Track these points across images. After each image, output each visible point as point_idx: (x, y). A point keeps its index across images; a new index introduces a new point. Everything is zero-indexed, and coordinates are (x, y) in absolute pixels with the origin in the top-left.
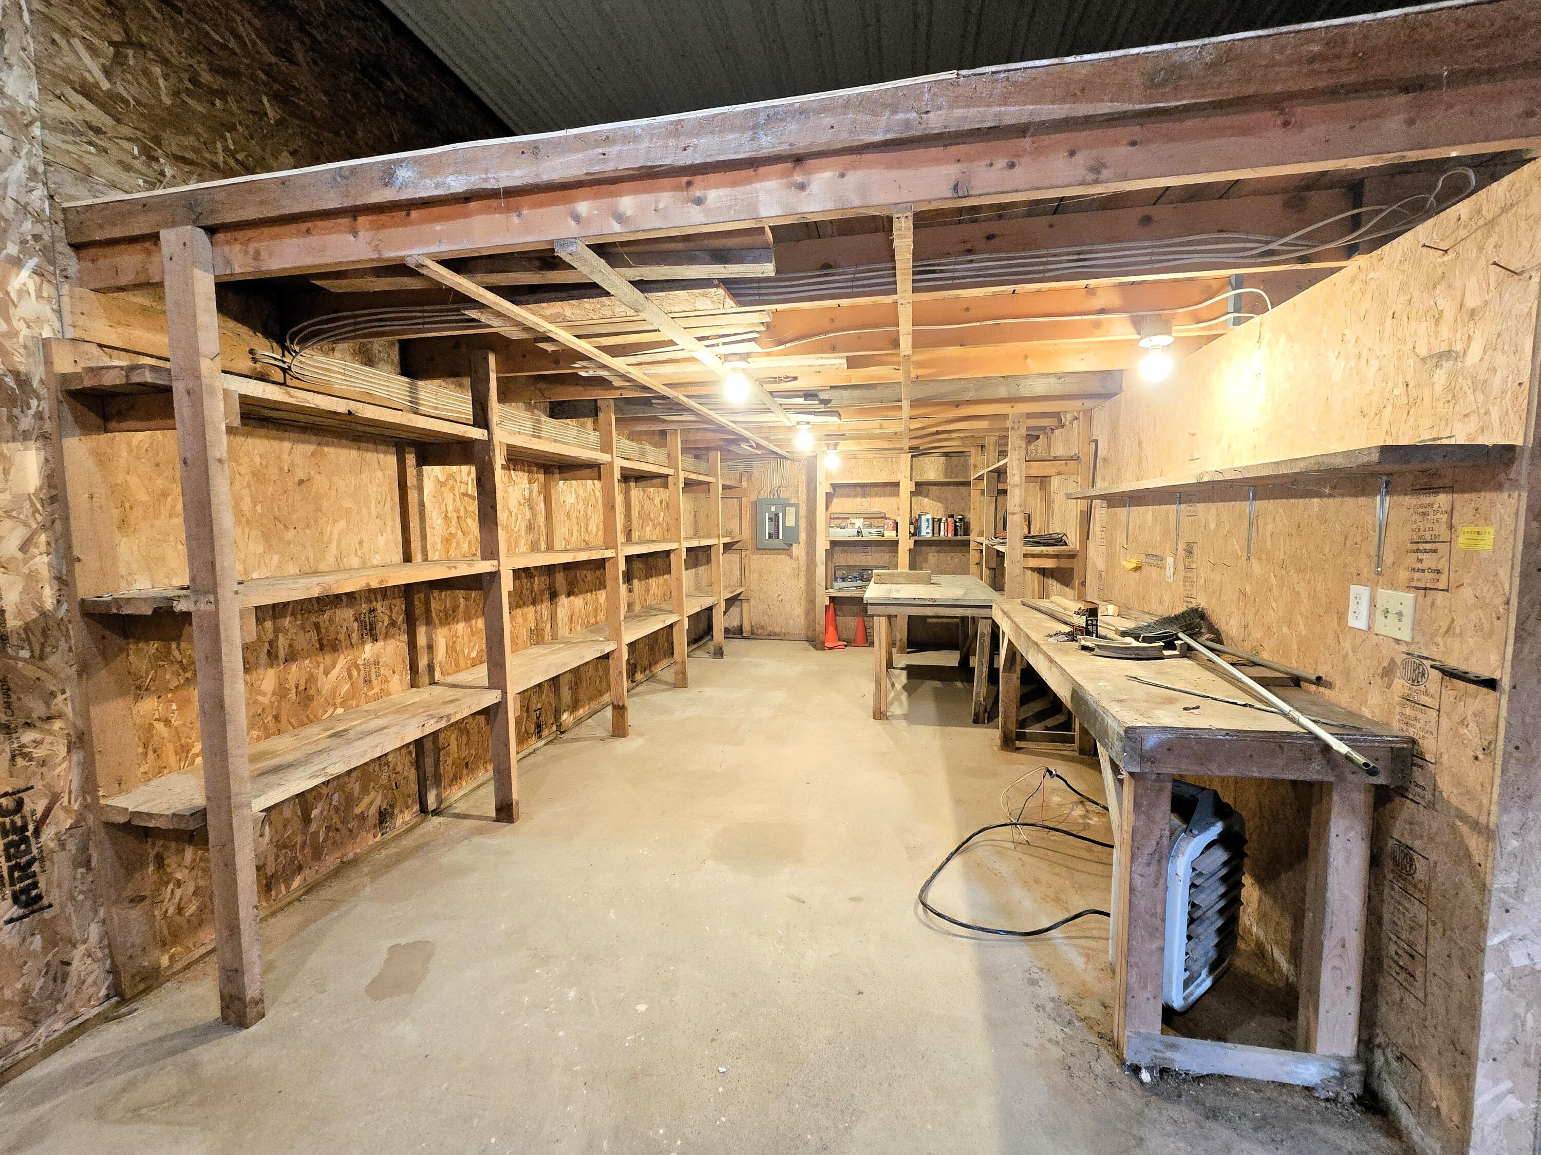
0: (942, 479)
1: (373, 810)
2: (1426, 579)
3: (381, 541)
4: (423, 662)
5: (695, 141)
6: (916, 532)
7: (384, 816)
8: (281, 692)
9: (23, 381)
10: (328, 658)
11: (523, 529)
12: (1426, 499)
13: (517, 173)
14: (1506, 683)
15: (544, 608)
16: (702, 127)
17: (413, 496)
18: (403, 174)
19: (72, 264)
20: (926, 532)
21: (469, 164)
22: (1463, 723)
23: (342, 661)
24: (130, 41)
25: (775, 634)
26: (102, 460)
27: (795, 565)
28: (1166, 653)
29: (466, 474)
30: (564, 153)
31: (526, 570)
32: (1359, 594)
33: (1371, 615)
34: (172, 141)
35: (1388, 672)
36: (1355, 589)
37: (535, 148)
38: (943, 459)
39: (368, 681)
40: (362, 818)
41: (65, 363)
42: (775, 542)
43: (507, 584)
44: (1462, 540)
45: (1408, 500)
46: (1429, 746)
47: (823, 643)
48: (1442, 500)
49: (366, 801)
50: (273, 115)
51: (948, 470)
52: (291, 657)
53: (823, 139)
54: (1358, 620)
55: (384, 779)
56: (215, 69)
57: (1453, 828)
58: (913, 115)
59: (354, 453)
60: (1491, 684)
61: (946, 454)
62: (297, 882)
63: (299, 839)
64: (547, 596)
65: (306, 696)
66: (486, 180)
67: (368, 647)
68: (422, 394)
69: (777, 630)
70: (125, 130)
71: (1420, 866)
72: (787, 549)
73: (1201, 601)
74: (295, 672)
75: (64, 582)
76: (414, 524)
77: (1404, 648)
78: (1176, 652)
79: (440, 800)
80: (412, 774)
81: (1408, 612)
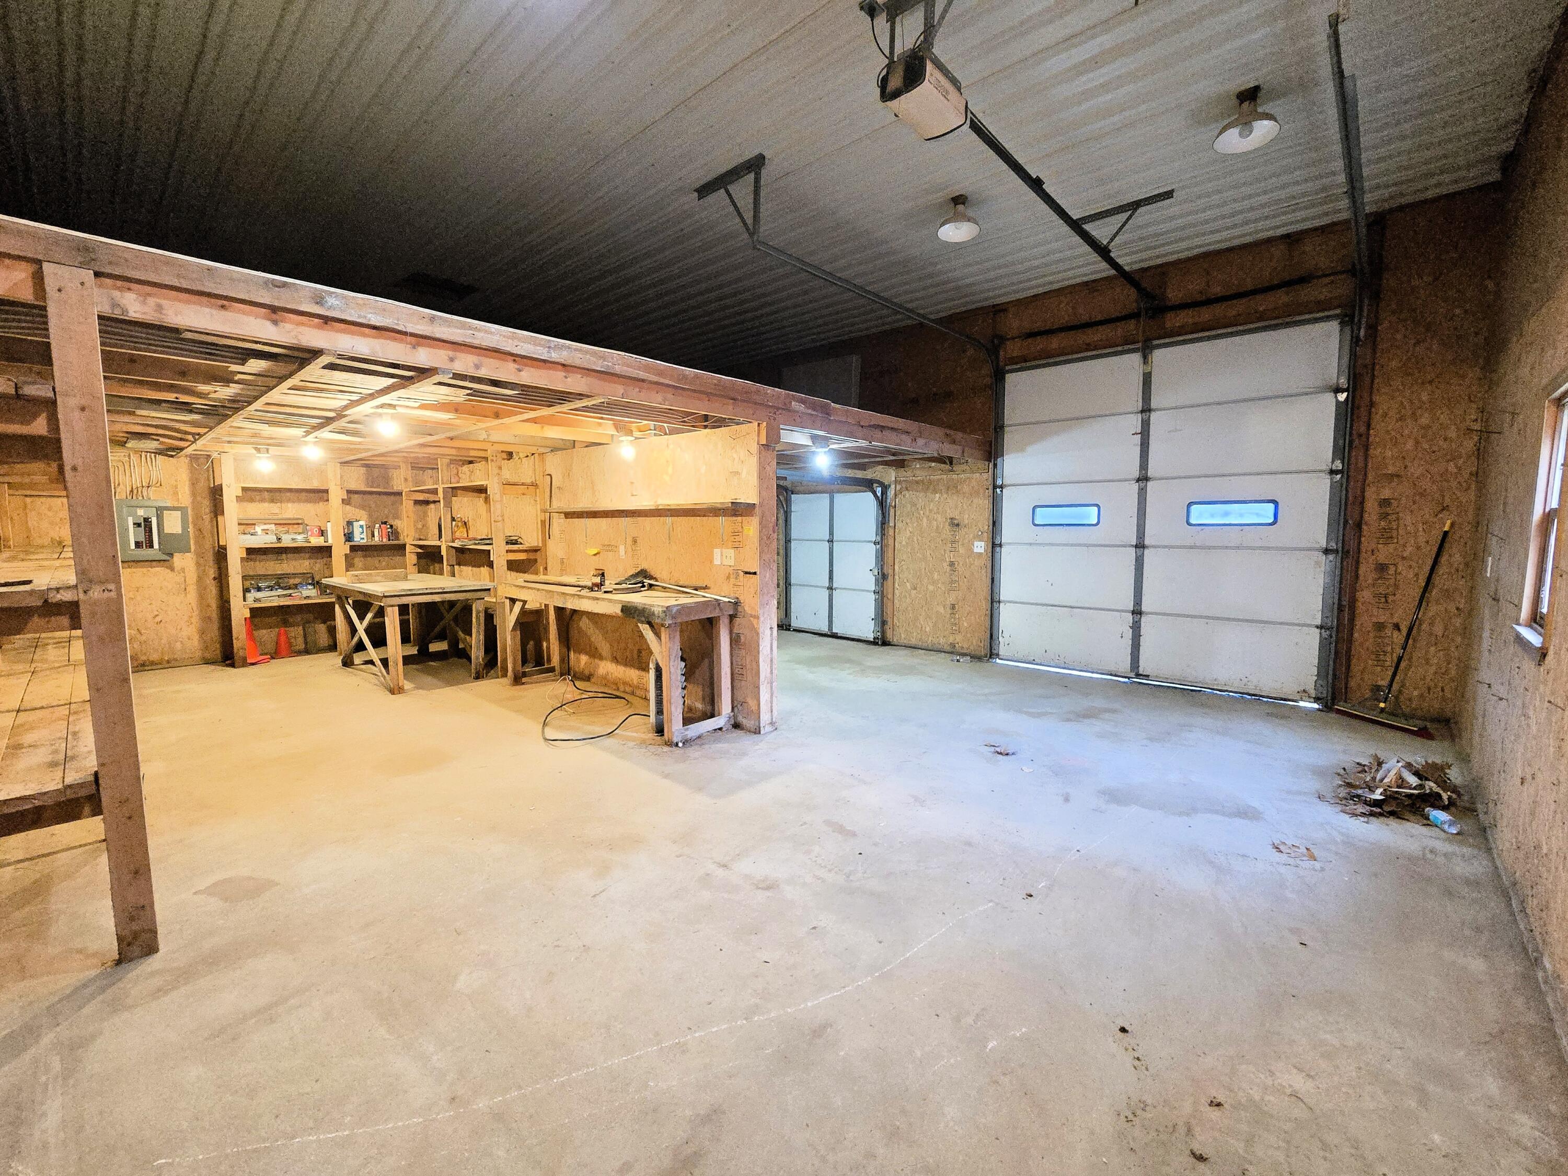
0: (363, 488)
2: (737, 545)
5: (522, 344)
6: (349, 537)
12: (735, 518)
13: (418, 327)
14: (758, 573)
20: (360, 537)
22: (750, 587)
25: (152, 663)
27: (179, 578)
28: (642, 589)
30: (449, 326)
32: (717, 552)
33: (722, 559)
35: (728, 578)
36: (715, 550)
38: (363, 470)
42: (145, 553)
44: (745, 532)
45: (731, 518)
46: (742, 599)
47: (245, 659)
48: (739, 518)
51: (370, 480)
53: (578, 362)
54: (717, 561)
57: (750, 620)
58: (610, 364)
60: (755, 573)
61: (367, 466)
66: (397, 324)
69: (155, 657)
71: (742, 638)
72: (165, 560)
73: (644, 566)
77: (732, 568)
78: (646, 588)
81: (733, 555)
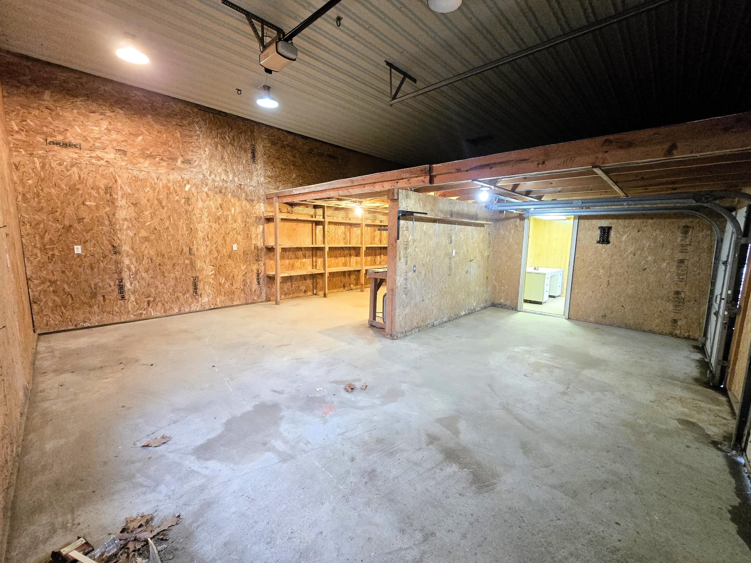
1: (303, 289)
3: (308, 240)
4: (314, 264)
7: (305, 292)
8: (289, 264)
9: (261, 217)
10: (297, 260)
11: (342, 239)
15: (348, 258)
16: (318, 186)
17: (314, 232)
18: (294, 191)
19: (266, 201)
21: (299, 190)
23: (299, 261)
24: (274, 167)
26: (268, 227)
29: (321, 227)
31: (331, 247)
34: (279, 179)
37: (304, 188)
39: (304, 266)
40: (301, 290)
41: (265, 215)
43: (327, 250)
49: (302, 287)
50: (292, 168)
52: (291, 259)
53: (327, 188)
55: (306, 285)
56: (285, 165)
59: (303, 224)
62: (290, 296)
63: (291, 289)
64: (349, 255)
65: (293, 266)
67: (304, 259)
68: (317, 211)
70: (273, 180)
74: (292, 261)
75: (264, 243)
76: (314, 237)
79: (316, 292)
80: (312, 286)
